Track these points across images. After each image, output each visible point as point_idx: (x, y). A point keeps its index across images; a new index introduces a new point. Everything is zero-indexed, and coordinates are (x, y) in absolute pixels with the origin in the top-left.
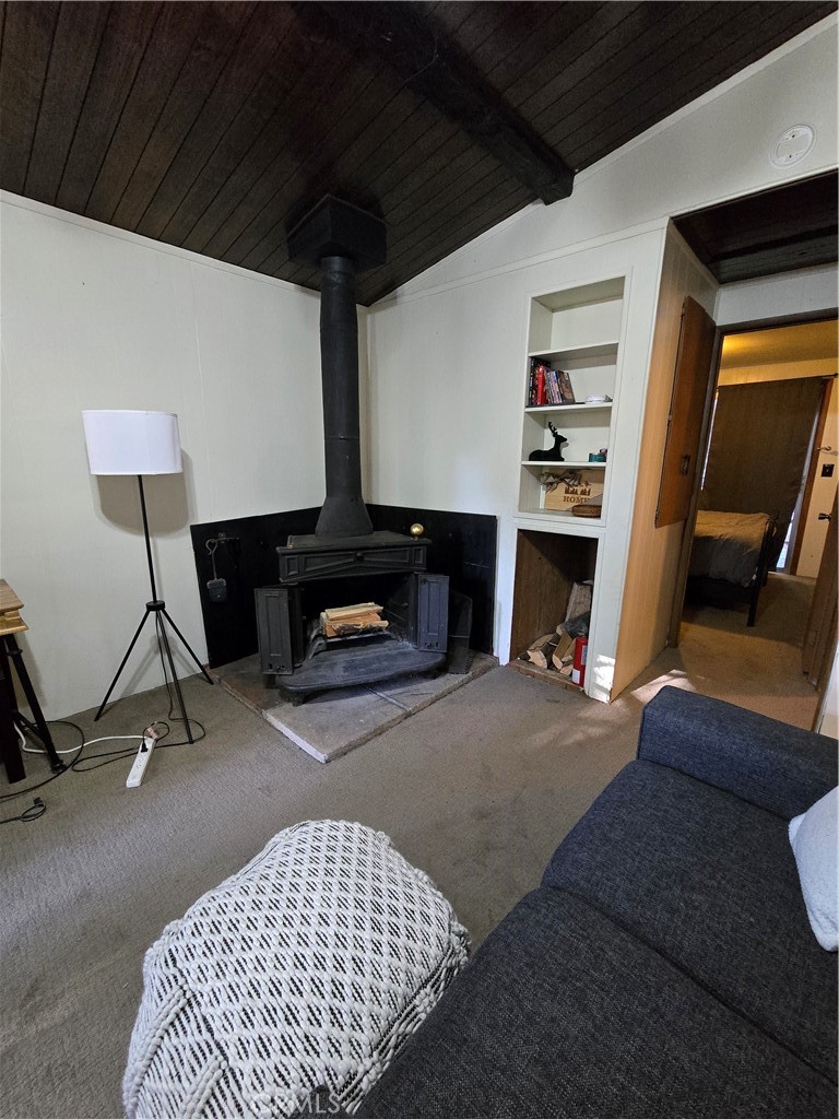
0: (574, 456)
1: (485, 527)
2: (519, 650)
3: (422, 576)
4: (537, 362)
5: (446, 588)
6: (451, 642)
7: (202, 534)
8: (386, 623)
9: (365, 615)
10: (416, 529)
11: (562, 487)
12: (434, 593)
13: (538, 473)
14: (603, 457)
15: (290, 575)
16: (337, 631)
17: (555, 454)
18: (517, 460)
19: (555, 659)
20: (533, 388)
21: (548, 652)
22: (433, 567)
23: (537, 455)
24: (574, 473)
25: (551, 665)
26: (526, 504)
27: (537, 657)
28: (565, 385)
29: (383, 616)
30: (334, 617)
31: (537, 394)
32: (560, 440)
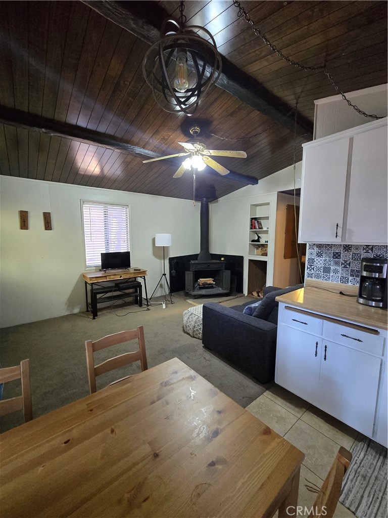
0: (262, 241)
1: (241, 259)
2: (250, 292)
3: (224, 271)
4: (252, 219)
5: (230, 274)
6: (231, 288)
7: (171, 259)
8: (214, 283)
9: (210, 281)
10: (222, 259)
11: (260, 249)
12: (227, 275)
13: (254, 245)
14: (267, 242)
15: (193, 268)
16: (202, 284)
17: (258, 241)
18: (247, 242)
19: (260, 294)
20: (252, 225)
21: (258, 293)
22: (226, 269)
23: (253, 241)
24: (263, 246)
25: (259, 296)
26: (250, 253)
27: (255, 294)
28: (260, 224)
29: (214, 281)
30: (202, 281)
31: (252, 226)
32: (259, 237)
